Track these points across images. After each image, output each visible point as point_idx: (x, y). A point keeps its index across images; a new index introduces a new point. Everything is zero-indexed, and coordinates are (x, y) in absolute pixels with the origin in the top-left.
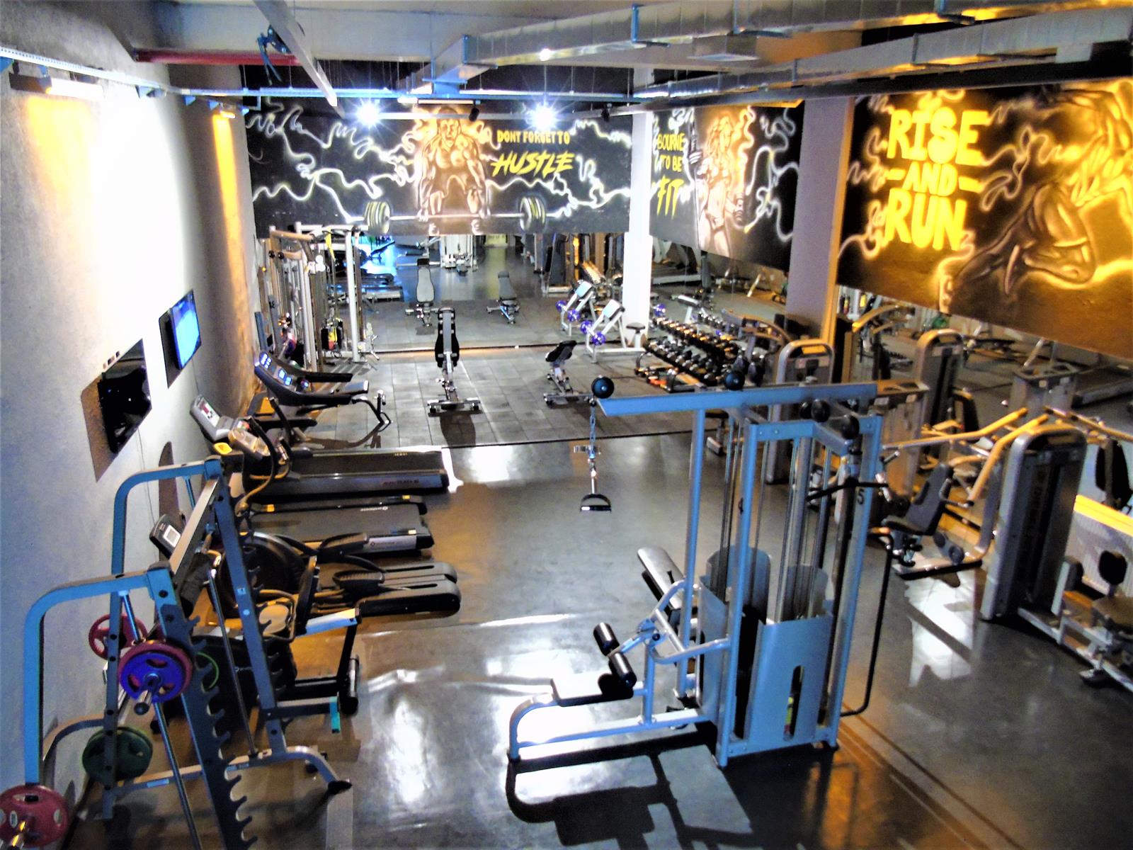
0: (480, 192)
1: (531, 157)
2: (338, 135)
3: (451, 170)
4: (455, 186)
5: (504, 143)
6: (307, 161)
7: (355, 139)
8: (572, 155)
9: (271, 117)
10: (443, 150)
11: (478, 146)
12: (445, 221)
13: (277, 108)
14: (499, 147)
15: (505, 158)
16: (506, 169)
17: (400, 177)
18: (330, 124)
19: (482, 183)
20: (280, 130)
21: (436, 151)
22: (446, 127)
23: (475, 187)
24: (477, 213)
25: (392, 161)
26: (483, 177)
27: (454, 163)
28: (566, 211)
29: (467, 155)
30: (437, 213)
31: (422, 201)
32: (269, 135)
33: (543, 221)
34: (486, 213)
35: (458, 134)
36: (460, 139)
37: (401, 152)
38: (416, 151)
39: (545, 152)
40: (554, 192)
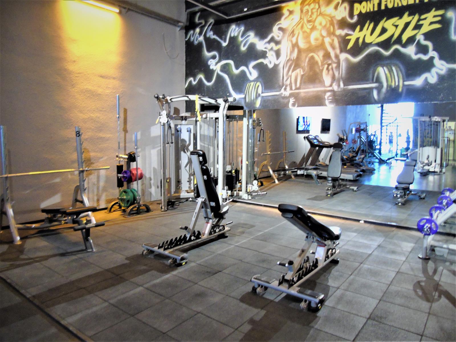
0: (334, 65)
1: (388, 24)
2: (232, 35)
3: (311, 49)
4: (312, 63)
5: (360, 14)
6: (214, 57)
7: (242, 36)
8: (440, 12)
9: (198, 30)
10: (304, 32)
11: (335, 22)
12: (302, 95)
13: (201, 23)
14: (355, 18)
15: (361, 30)
16: (361, 41)
17: (270, 61)
18: (228, 28)
19: (337, 57)
20: (201, 38)
21: (299, 33)
22: (308, 11)
23: (330, 62)
24: (331, 86)
25: (266, 48)
26: (338, 51)
27: (313, 42)
28: (432, 77)
29: (324, 33)
30: (296, 89)
31: (285, 79)
32: (196, 43)
33: (400, 90)
34: (339, 86)
35: (317, 16)
36: (320, 19)
37: (272, 40)
38: (283, 37)
39: (406, 14)
40: (415, 57)
